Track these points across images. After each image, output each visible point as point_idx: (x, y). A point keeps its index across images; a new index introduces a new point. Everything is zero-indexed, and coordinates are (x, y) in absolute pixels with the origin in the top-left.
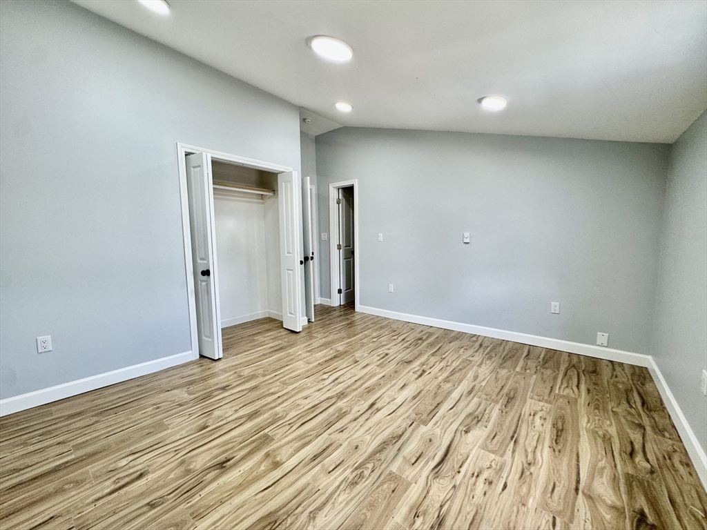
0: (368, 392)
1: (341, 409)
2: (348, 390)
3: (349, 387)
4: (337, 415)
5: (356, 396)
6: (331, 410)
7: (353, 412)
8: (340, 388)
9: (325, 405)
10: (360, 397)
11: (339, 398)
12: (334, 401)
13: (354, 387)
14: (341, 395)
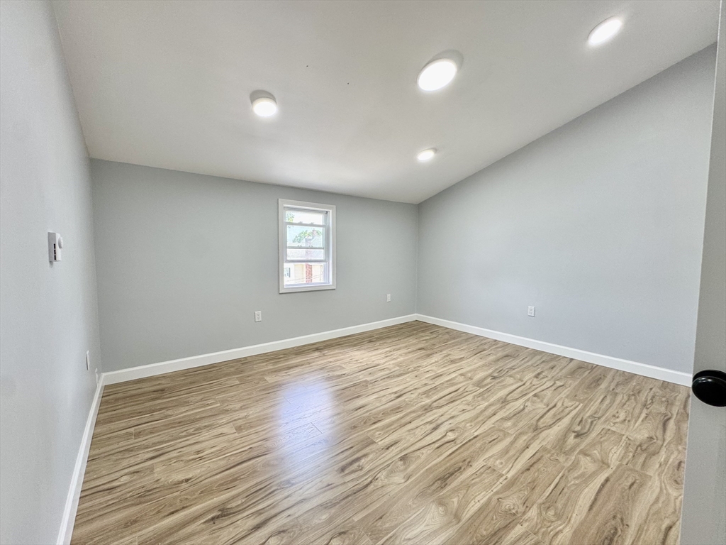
0: (399, 408)
1: (427, 397)
2: (420, 413)
3: (419, 416)
4: (430, 393)
5: (412, 406)
6: (435, 397)
7: (416, 394)
8: (430, 417)
9: (442, 402)
10: (407, 404)
11: (430, 406)
12: (435, 404)
13: (414, 415)
14: (427, 409)
